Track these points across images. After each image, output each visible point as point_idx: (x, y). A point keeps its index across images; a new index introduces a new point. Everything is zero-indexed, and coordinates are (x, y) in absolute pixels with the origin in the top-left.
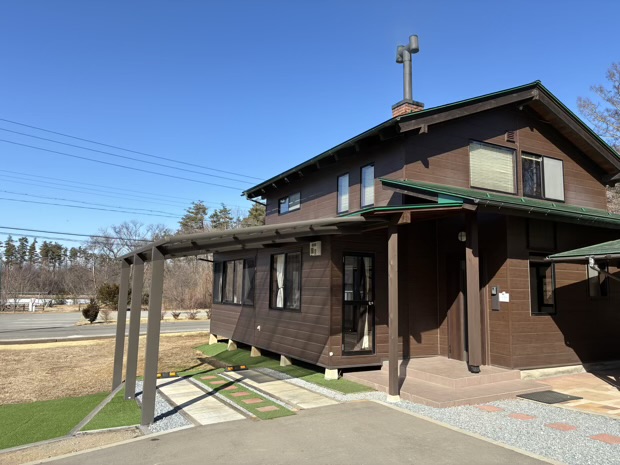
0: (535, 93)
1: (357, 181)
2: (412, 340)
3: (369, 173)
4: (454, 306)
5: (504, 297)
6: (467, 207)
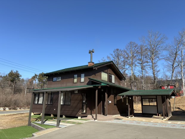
0: (112, 63)
1: (79, 76)
2: (92, 111)
3: (83, 75)
4: (100, 104)
5: (110, 102)
6: (108, 85)
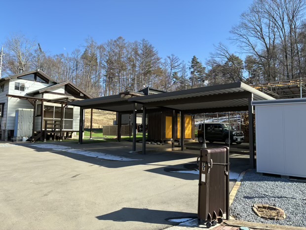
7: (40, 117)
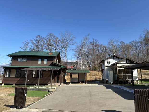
1: (43, 60)
7: (117, 74)
